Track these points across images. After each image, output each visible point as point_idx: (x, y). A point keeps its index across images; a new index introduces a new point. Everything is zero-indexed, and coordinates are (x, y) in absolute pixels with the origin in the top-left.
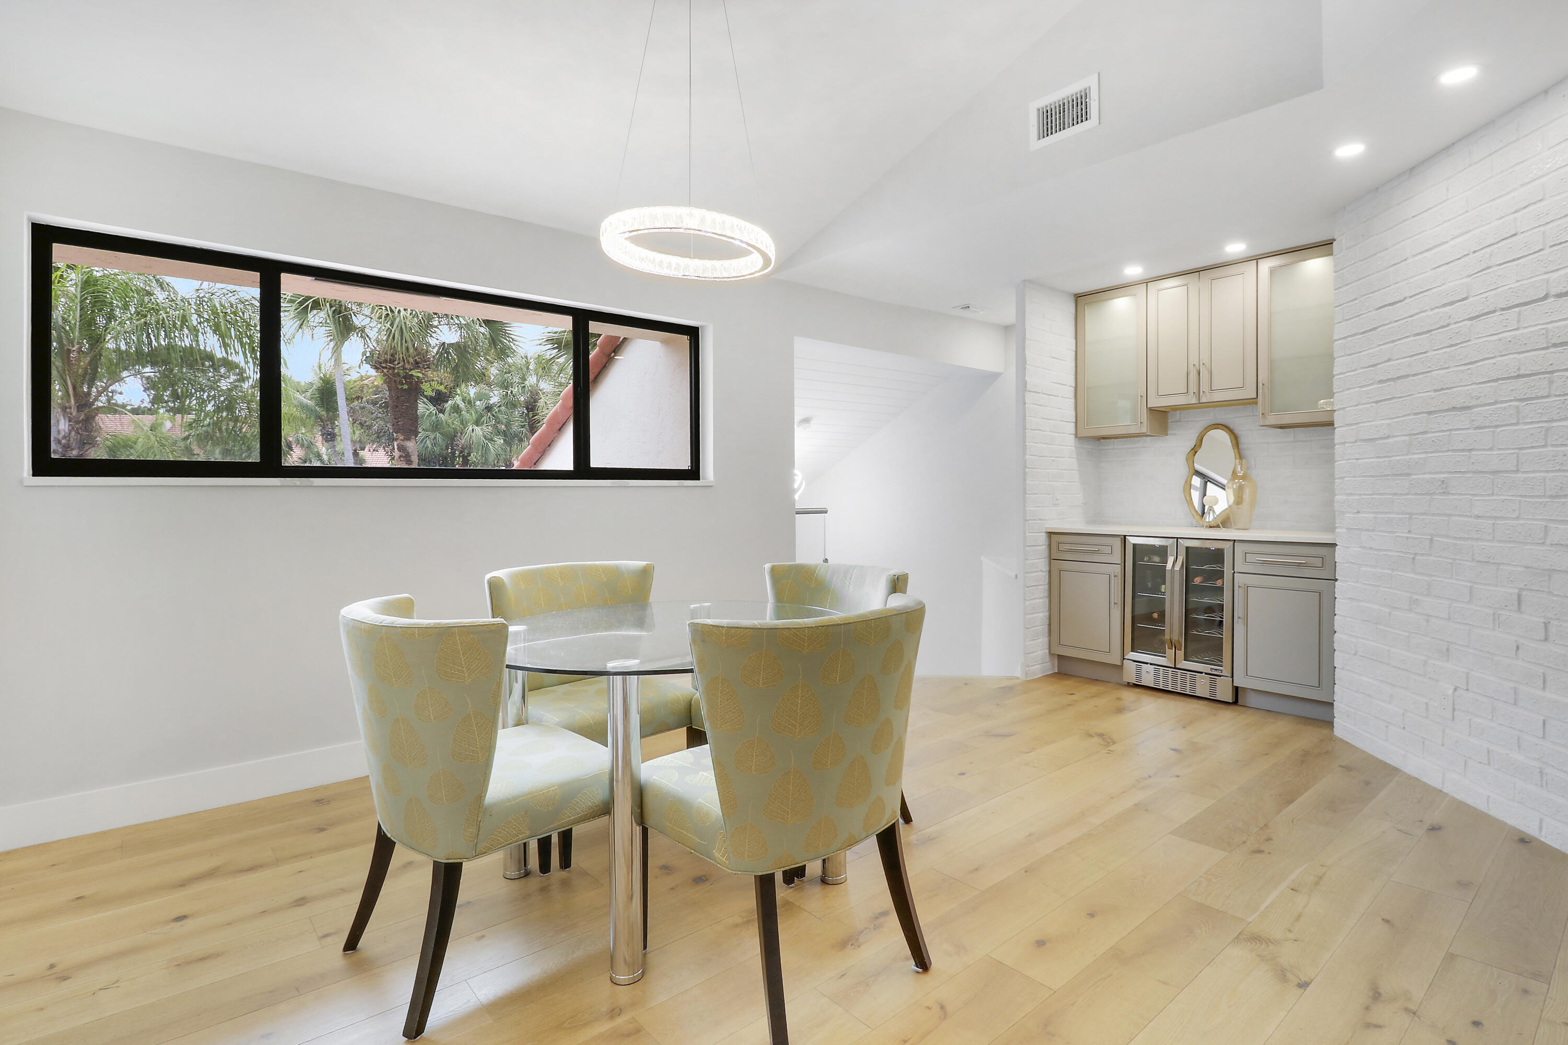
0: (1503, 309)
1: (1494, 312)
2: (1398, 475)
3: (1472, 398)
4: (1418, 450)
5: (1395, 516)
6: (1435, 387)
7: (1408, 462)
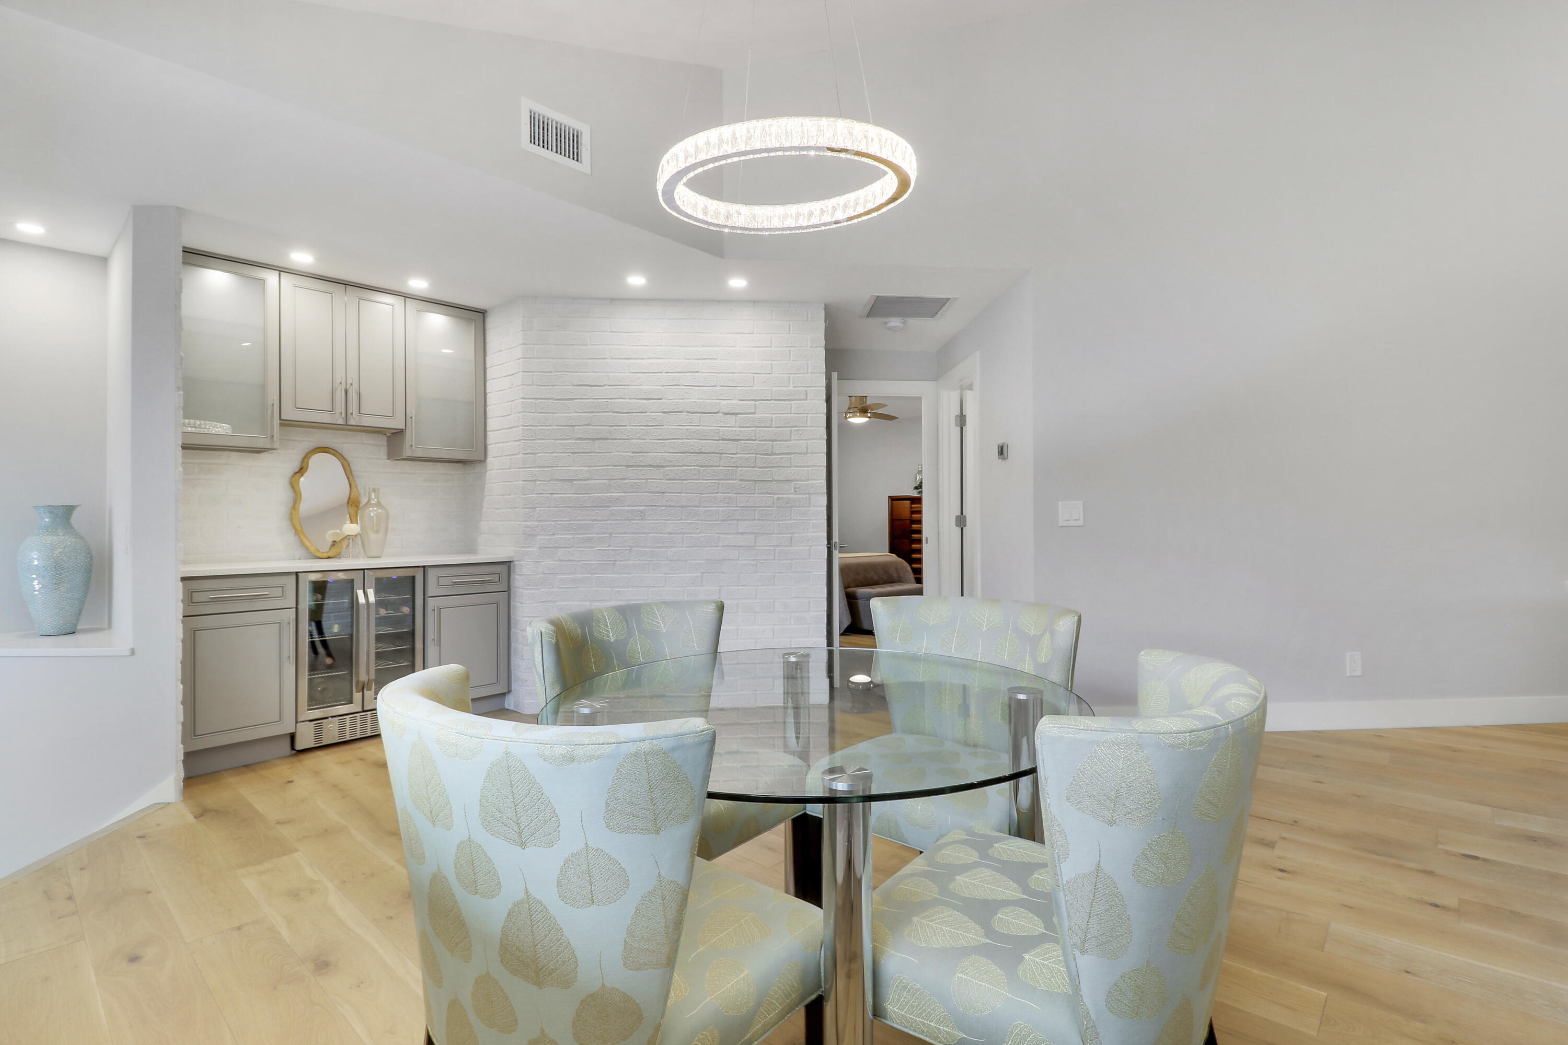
0: (688, 412)
1: (682, 412)
2: (596, 507)
3: (666, 461)
4: (617, 490)
5: (595, 535)
6: (633, 450)
7: (609, 498)
